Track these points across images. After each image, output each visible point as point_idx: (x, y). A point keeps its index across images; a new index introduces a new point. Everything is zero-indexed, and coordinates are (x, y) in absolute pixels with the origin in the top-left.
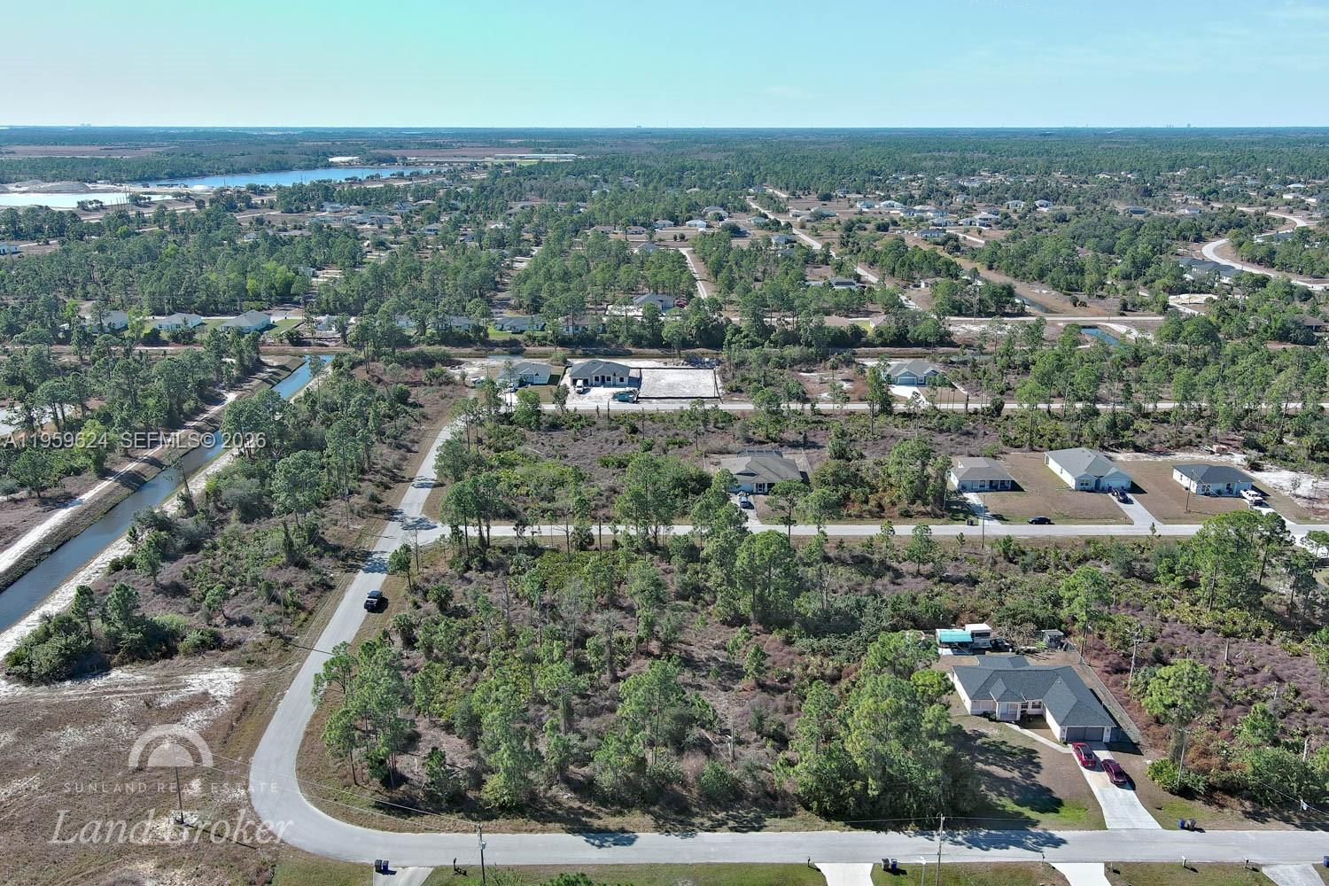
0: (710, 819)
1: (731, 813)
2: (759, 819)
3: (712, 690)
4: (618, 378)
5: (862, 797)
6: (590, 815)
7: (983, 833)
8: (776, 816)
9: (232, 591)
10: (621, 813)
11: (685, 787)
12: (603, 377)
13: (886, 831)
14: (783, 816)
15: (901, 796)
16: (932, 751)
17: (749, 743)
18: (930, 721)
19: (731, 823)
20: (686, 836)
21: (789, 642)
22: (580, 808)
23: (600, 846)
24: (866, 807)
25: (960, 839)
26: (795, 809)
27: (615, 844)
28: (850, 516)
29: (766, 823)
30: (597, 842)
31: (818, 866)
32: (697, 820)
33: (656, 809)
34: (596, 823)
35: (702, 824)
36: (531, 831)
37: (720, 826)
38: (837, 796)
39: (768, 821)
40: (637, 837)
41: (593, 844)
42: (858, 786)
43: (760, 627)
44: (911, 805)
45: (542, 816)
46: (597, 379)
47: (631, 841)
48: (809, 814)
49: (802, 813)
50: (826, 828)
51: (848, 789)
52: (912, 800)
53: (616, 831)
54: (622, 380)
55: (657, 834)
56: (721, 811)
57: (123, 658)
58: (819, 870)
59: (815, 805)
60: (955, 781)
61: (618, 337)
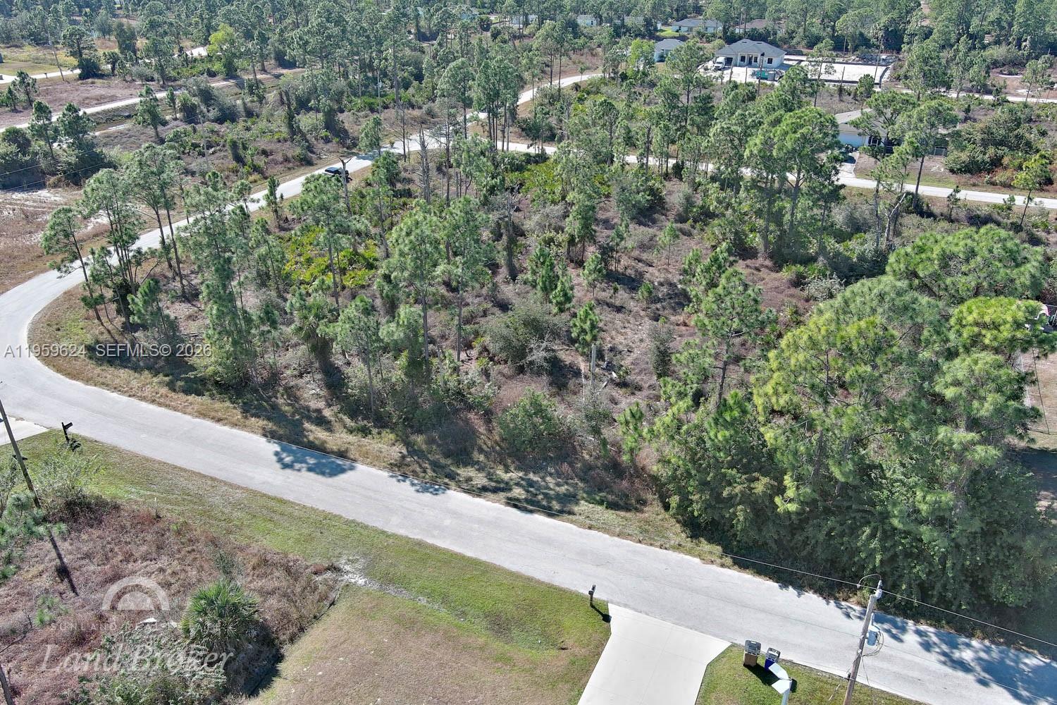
0: (490, 477)
1: (531, 476)
2: (571, 498)
3: (637, 316)
4: (766, 59)
5: (762, 511)
6: (321, 421)
7: (1034, 661)
8: (601, 503)
9: (211, 151)
10: (365, 432)
11: (489, 421)
12: (750, 59)
13: (800, 588)
14: (612, 506)
15: (854, 531)
16: (945, 450)
17: (639, 388)
18: (957, 383)
19: (518, 492)
20: (425, 490)
21: (799, 282)
22: (319, 411)
23: (286, 466)
24: (770, 533)
25: (967, 655)
26: (644, 503)
27: (310, 470)
28: (994, 184)
29: (576, 509)
30: (288, 459)
31: (613, 610)
32: (464, 472)
33: (419, 439)
34: (316, 433)
35: (469, 479)
36: (219, 420)
37: (495, 490)
38: (718, 497)
39: (583, 507)
40: (352, 468)
41: (280, 460)
42: (760, 486)
43: (768, 263)
44: (871, 554)
45: (260, 407)
46: (743, 59)
47: (337, 471)
48: (664, 515)
49: (653, 511)
50: (679, 547)
51: (738, 489)
52: (874, 544)
53: (333, 452)
54: (770, 61)
55: (385, 474)
56: (518, 469)
57: (59, 180)
58: (607, 618)
59: (674, 501)
60: (989, 533)
61: (792, 38)
